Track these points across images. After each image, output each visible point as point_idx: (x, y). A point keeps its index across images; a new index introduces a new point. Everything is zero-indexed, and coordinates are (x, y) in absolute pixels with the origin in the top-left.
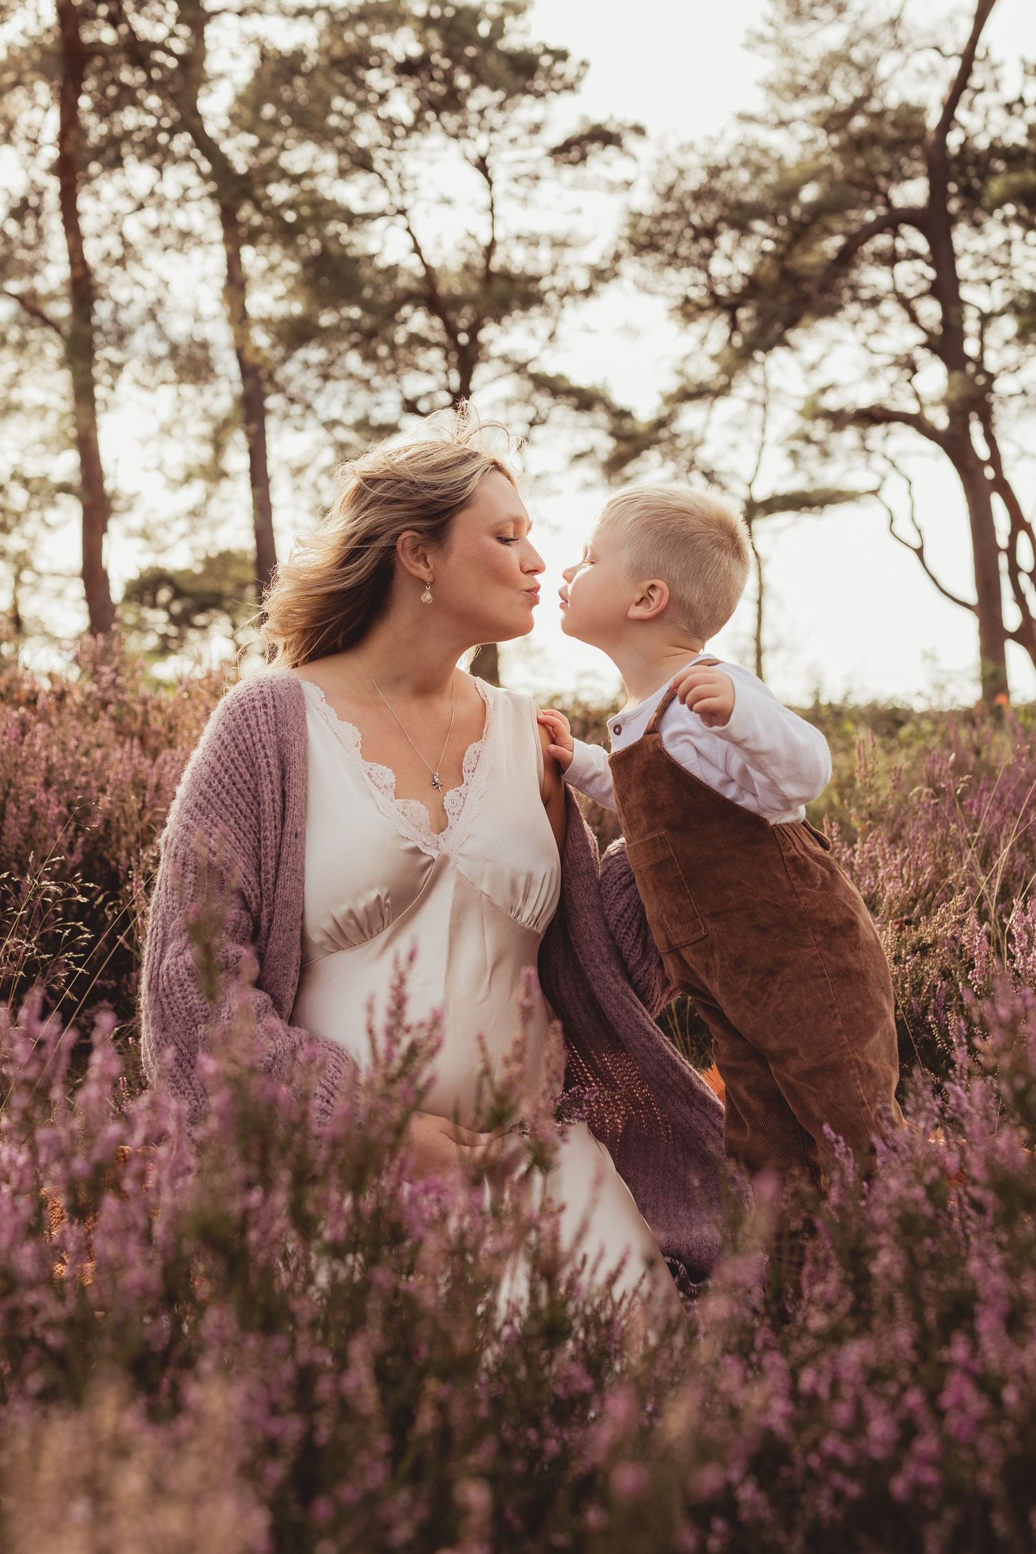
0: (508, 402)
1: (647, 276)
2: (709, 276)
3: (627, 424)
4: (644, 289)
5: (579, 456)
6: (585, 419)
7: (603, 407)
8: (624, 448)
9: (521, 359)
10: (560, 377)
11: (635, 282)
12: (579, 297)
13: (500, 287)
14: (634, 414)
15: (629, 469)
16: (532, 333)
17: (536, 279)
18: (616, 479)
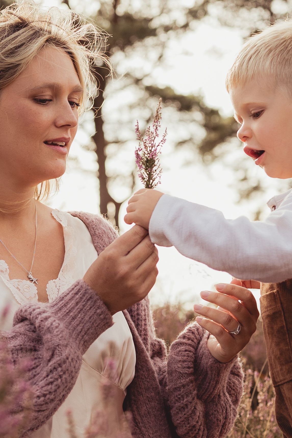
0: (131, 107)
1: (228, 15)
2: (272, 14)
3: (215, 120)
4: (224, 24)
5: (181, 143)
6: (186, 115)
7: (198, 108)
8: (213, 136)
9: (138, 75)
10: (168, 88)
11: (219, 20)
12: (181, 31)
13: (123, 25)
14: (220, 113)
15: (218, 150)
16: (146, 57)
17: (148, 20)
18: (208, 157)
